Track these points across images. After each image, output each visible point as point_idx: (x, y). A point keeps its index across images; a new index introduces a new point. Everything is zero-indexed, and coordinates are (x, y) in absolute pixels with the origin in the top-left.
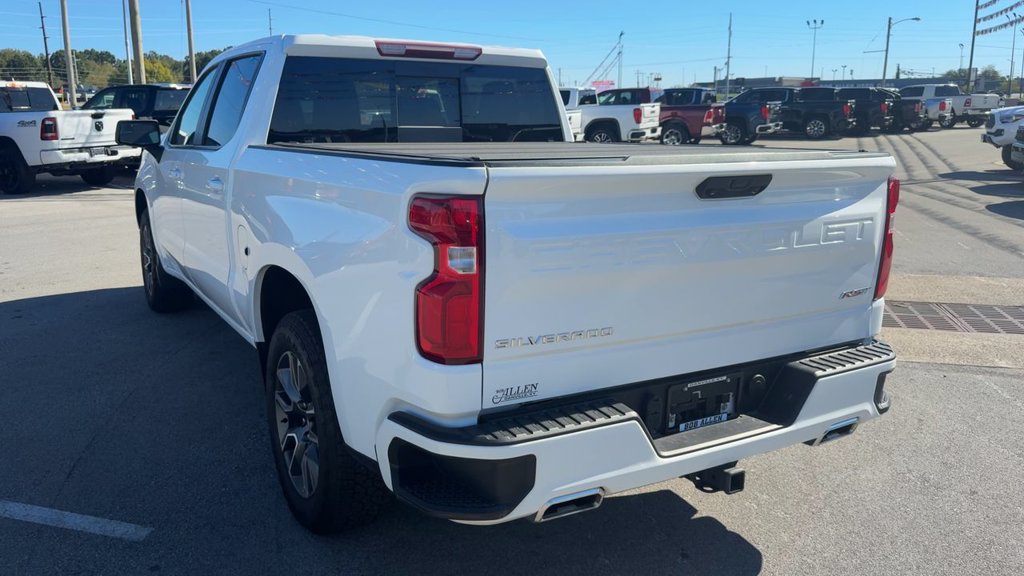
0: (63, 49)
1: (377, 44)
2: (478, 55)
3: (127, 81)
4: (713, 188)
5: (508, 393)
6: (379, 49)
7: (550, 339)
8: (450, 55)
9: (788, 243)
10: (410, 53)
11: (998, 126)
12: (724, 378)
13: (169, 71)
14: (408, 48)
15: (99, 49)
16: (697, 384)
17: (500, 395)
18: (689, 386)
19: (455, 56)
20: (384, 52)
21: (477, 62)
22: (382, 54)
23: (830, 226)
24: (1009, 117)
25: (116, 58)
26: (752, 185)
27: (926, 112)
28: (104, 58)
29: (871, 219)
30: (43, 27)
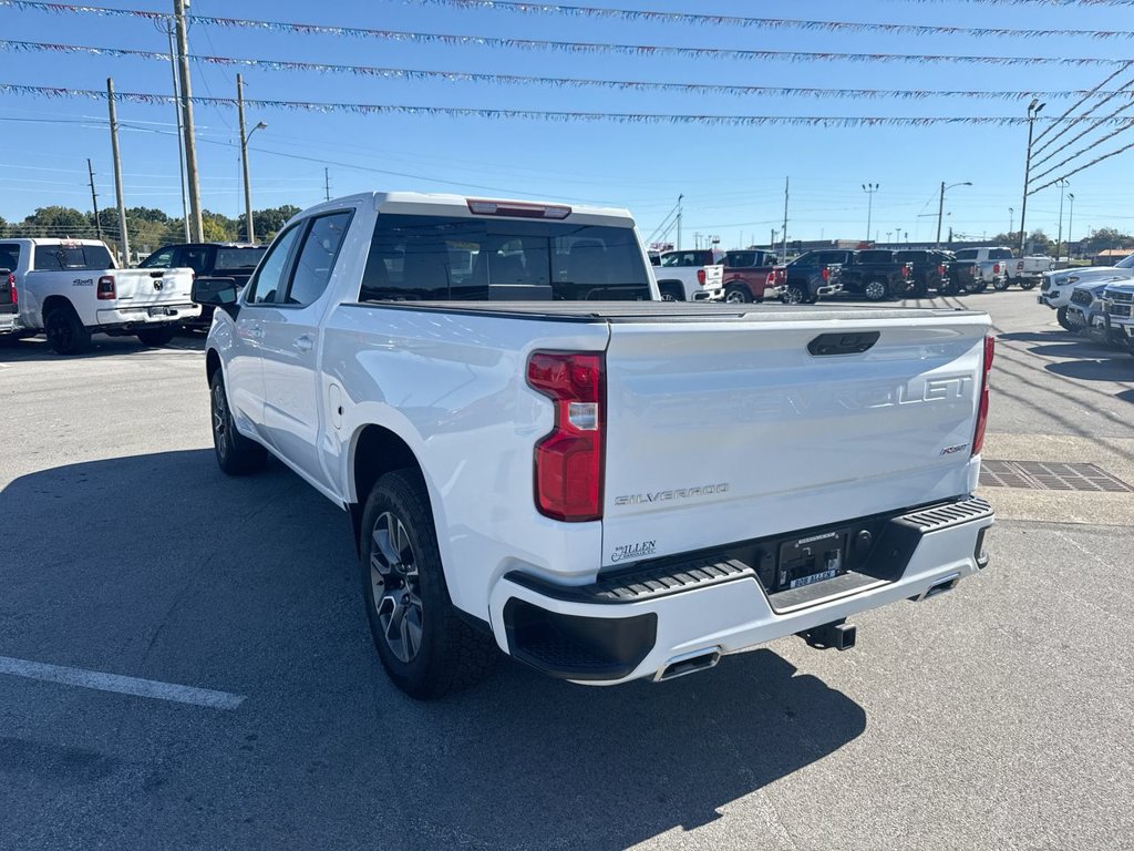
0: (116, 207)
1: (469, 202)
2: (568, 215)
3: (185, 241)
4: (825, 345)
5: (626, 550)
6: (470, 208)
7: (669, 495)
8: (540, 214)
9: (894, 399)
10: (501, 212)
11: (1053, 288)
12: (833, 534)
13: (222, 231)
14: (500, 206)
15: (150, 208)
16: (807, 540)
17: (619, 552)
18: (800, 542)
19: (546, 214)
20: (476, 210)
21: (567, 221)
22: (473, 213)
23: (933, 383)
24: (1064, 280)
25: (168, 216)
26: (859, 342)
27: (981, 275)
28: (155, 216)
29: (970, 376)
30: (92, 185)
